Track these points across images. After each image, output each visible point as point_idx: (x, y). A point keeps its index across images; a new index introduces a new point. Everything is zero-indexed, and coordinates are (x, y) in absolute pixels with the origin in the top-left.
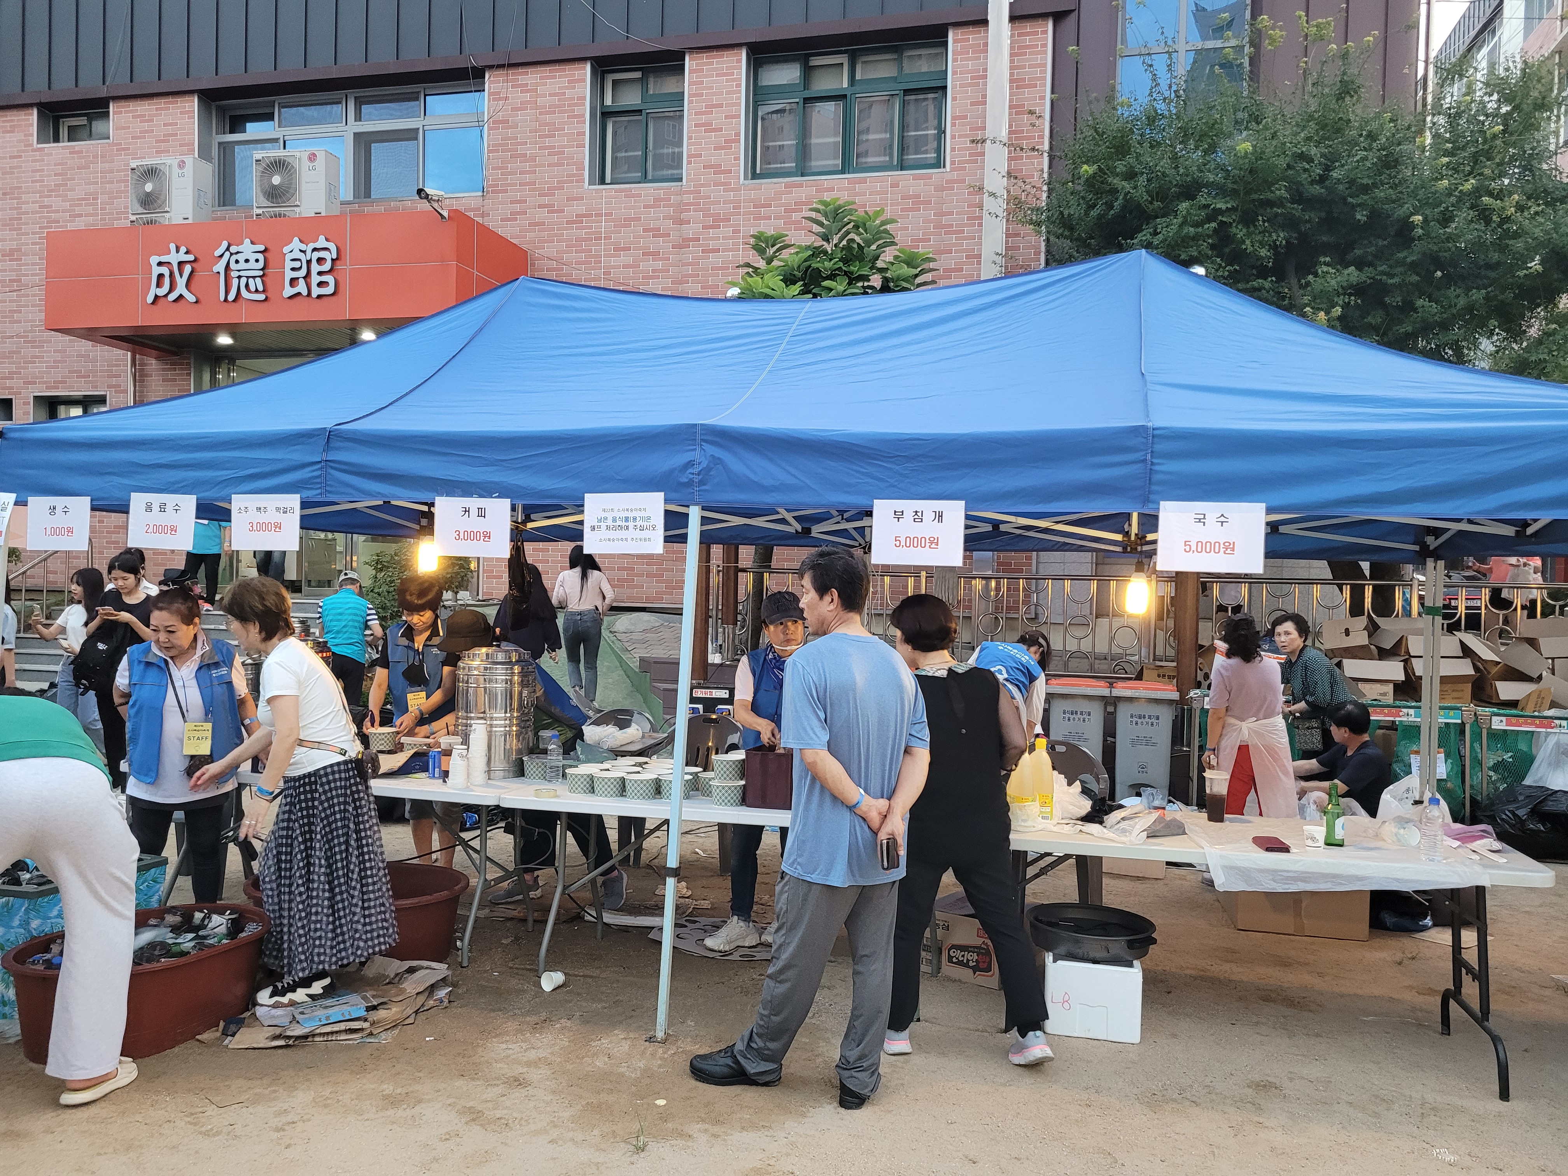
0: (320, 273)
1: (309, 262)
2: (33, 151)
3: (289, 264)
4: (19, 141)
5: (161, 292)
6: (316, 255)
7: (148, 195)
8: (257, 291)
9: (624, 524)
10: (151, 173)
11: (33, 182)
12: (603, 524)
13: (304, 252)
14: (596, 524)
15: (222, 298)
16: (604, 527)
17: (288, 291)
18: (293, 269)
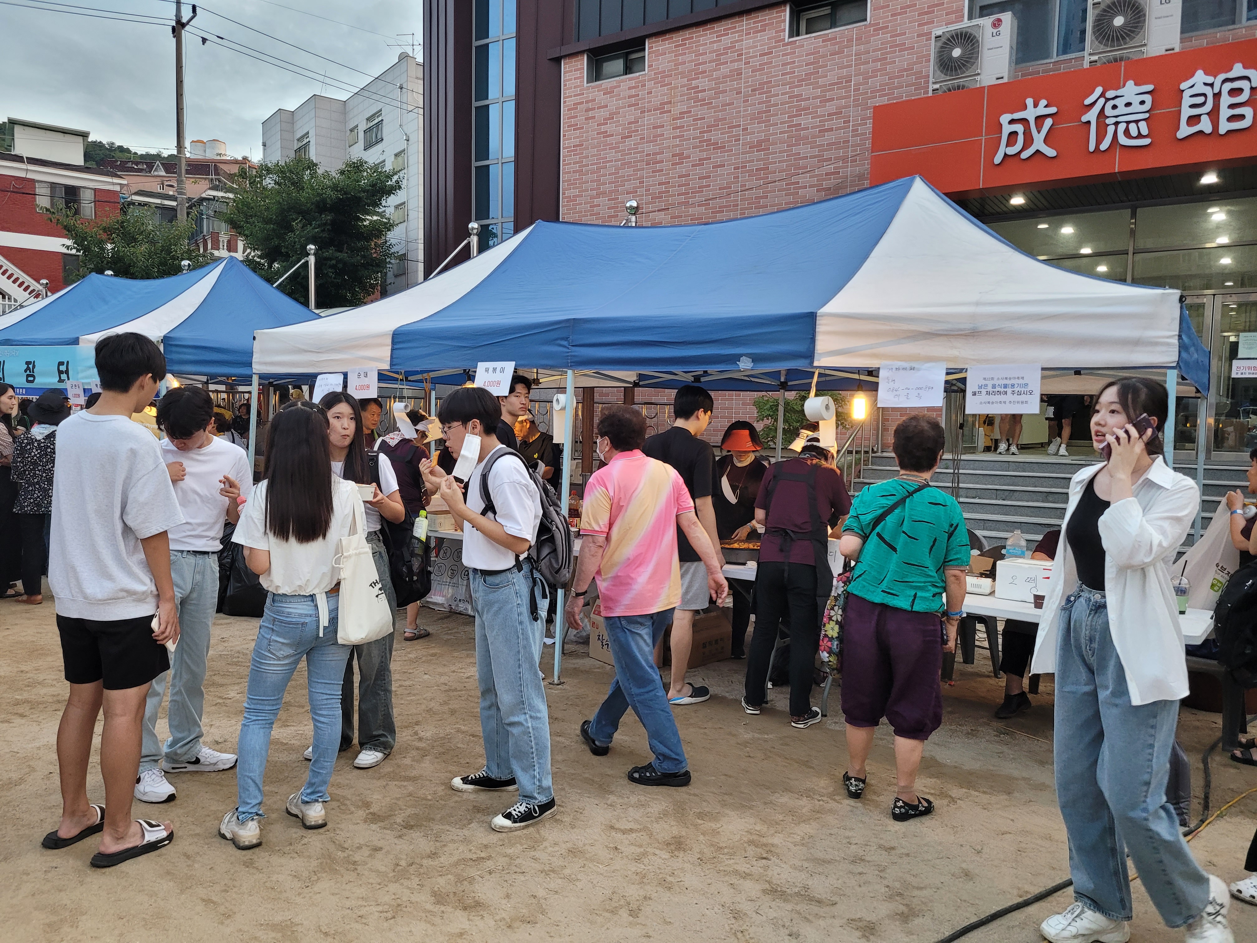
0: (1232, 106)
1: (1217, 96)
2: (784, 45)
3: (1187, 101)
4: (770, 39)
5: (1012, 151)
6: (1228, 86)
7: (957, 60)
8: (1140, 136)
10: (960, 37)
11: (783, 74)
13: (1212, 85)
15: (1092, 148)
17: (1184, 131)
18: (1193, 106)
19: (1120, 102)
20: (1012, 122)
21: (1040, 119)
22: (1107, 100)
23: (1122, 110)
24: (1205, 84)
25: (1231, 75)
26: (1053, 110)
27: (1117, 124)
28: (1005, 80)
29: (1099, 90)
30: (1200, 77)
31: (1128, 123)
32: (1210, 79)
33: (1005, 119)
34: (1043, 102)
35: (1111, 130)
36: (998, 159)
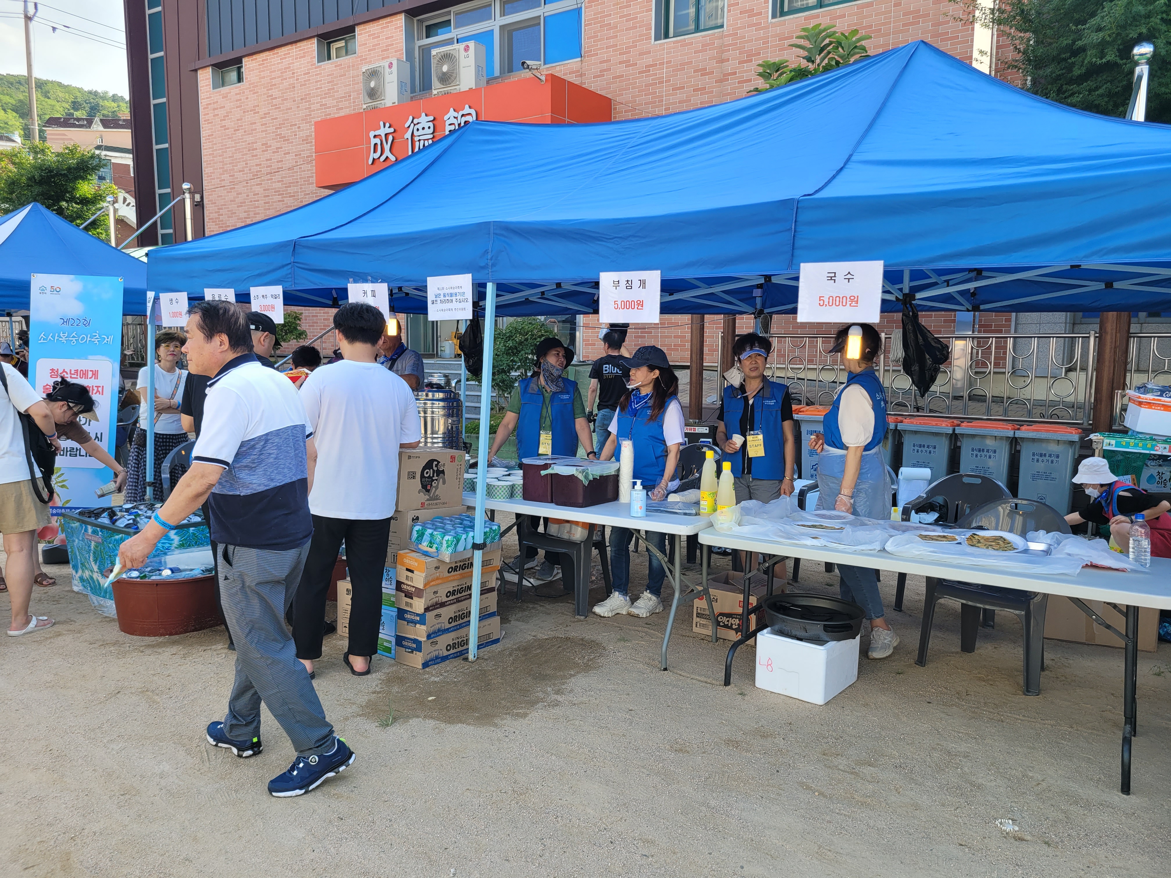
2: (316, 68)
3: (448, 128)
4: (308, 63)
5: (376, 156)
6: (463, 119)
7: (373, 89)
9: (450, 298)
10: (374, 74)
11: (316, 89)
12: (438, 299)
14: (435, 299)
16: (439, 301)
18: (450, 131)
19: (420, 126)
20: (375, 136)
21: (386, 135)
22: (415, 125)
23: (421, 132)
24: (455, 117)
25: (465, 112)
26: (392, 130)
27: (419, 140)
28: (396, 104)
29: (411, 118)
30: (452, 113)
31: (424, 140)
32: (456, 114)
33: (372, 134)
34: (387, 125)
35: (417, 144)
36: (370, 162)
